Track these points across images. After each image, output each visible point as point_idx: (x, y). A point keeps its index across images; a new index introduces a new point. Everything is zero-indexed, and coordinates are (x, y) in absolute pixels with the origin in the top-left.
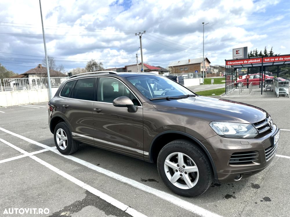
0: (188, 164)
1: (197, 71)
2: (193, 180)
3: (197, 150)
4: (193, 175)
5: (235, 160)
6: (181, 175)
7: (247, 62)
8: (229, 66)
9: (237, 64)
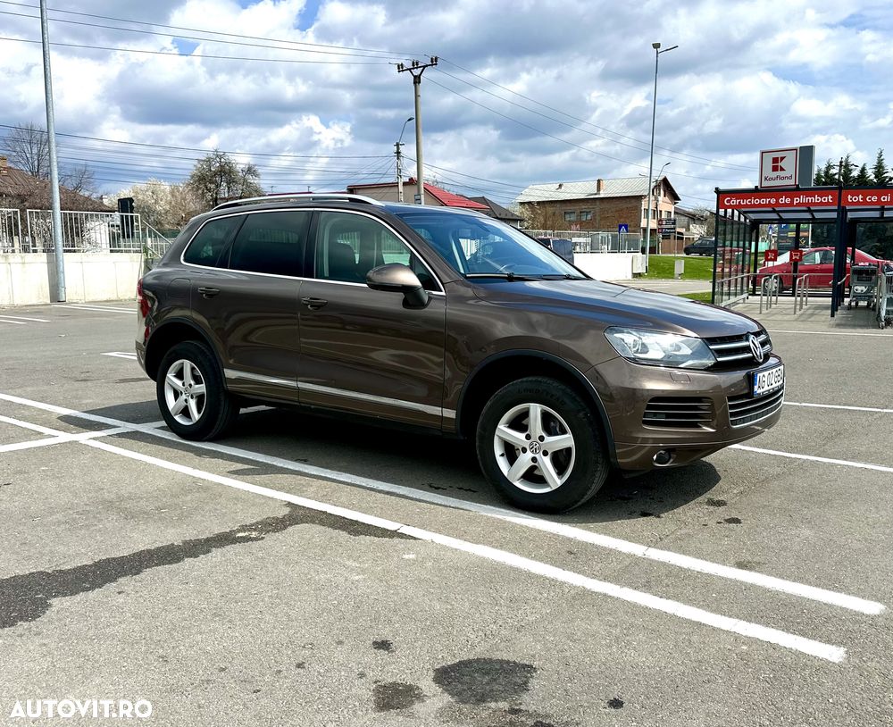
0: (551, 432)
1: (626, 227)
2: (560, 471)
3: (574, 395)
4: (562, 458)
5: (655, 415)
6: (534, 460)
7: (788, 201)
8: (729, 211)
9: (754, 206)
